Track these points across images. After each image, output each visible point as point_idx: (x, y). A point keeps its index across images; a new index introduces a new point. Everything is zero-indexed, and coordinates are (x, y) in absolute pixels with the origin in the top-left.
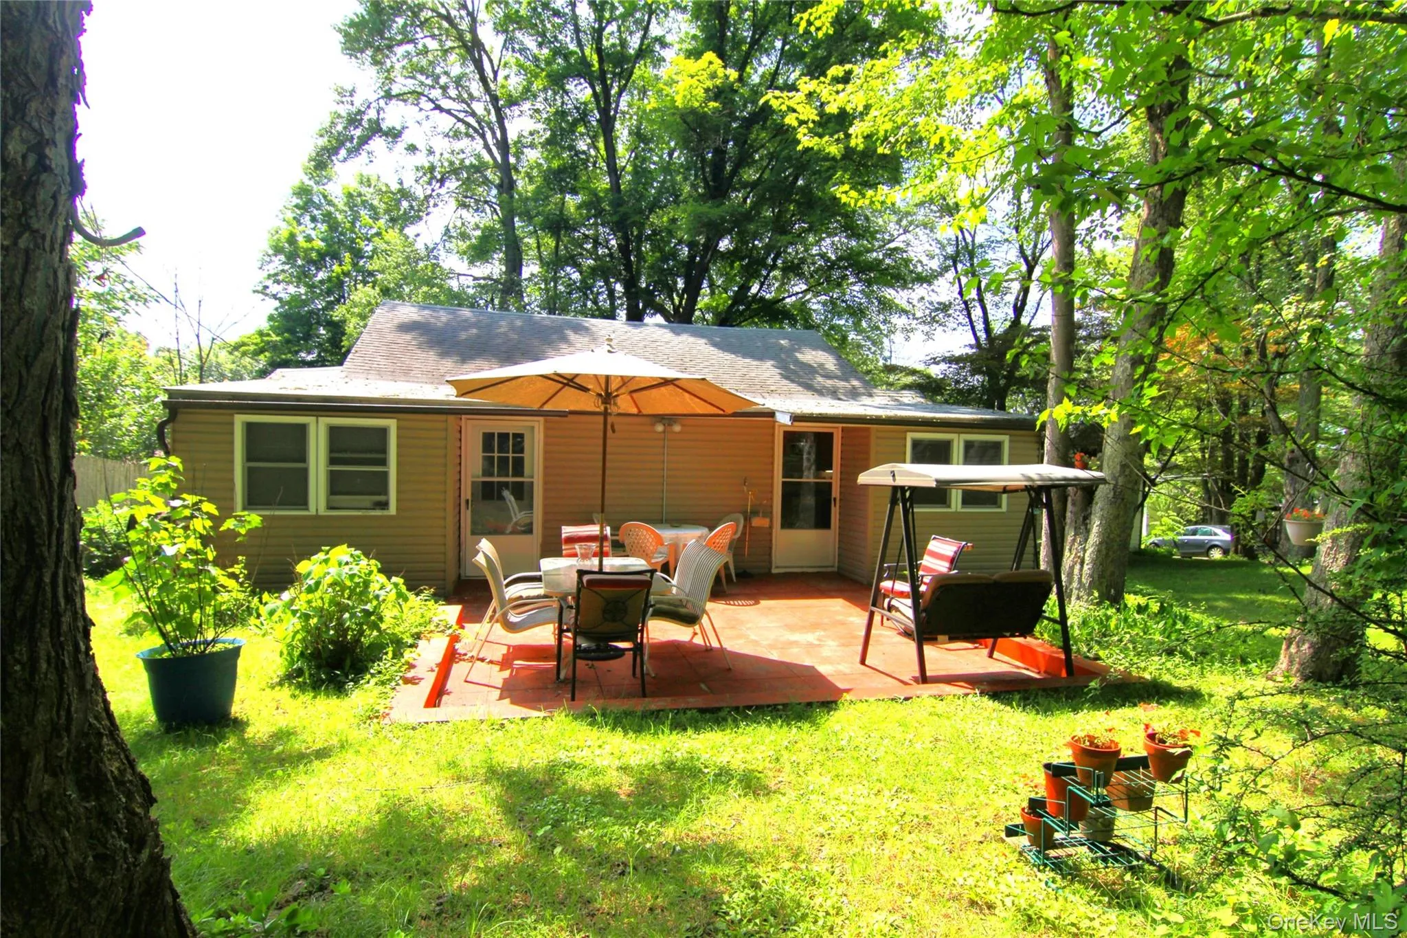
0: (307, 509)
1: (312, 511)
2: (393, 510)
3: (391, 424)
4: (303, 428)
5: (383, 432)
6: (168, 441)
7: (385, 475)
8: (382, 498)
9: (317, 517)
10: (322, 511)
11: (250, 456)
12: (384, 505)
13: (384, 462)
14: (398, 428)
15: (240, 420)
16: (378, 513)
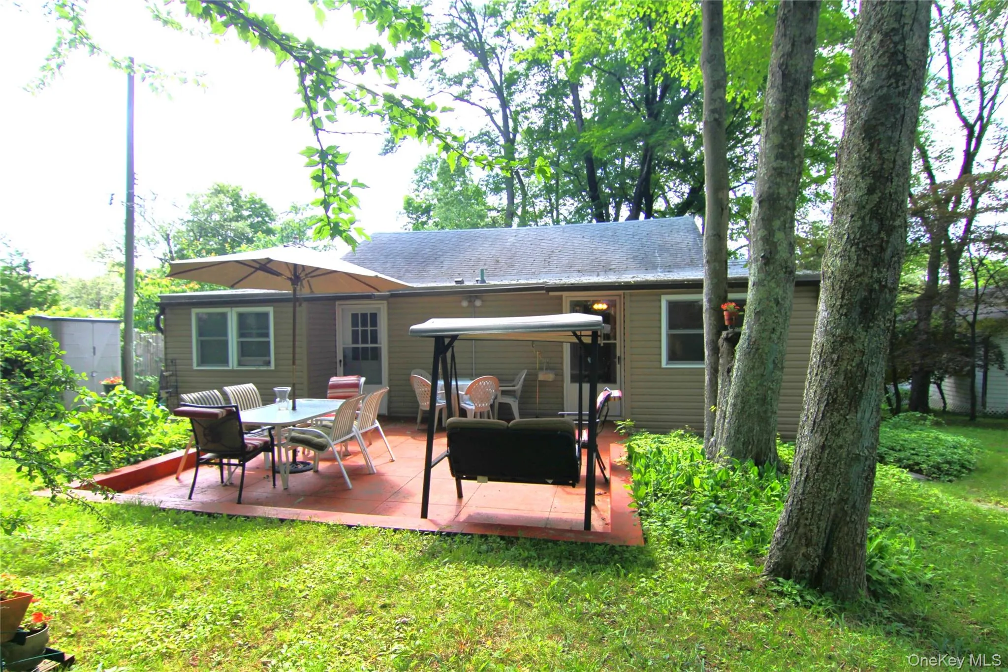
0: (228, 366)
1: (230, 368)
2: (272, 367)
3: (270, 310)
4: (224, 316)
5: (266, 315)
6: (162, 326)
7: (268, 343)
8: (267, 358)
9: (233, 371)
10: (236, 368)
11: (200, 333)
12: (268, 363)
13: (267, 335)
14: (274, 312)
15: (195, 311)
16: (264, 368)
